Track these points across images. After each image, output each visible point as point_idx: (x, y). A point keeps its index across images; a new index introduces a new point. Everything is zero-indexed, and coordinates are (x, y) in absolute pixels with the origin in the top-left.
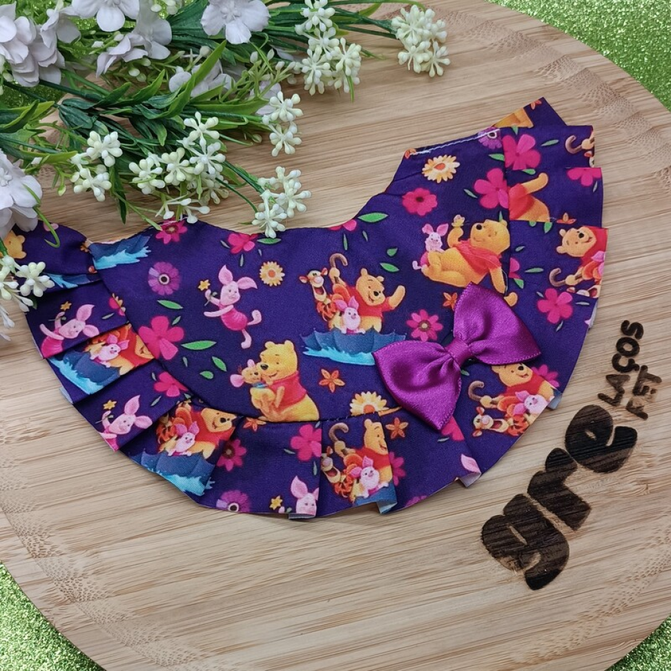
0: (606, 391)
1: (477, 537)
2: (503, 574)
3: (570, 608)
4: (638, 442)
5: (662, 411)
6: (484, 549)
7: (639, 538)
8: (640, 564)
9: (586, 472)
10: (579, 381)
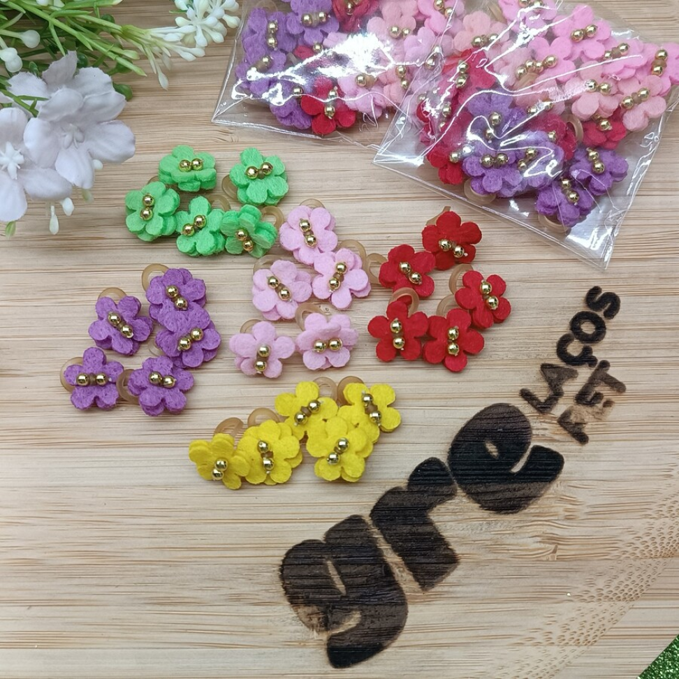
0: (536, 387)
1: (274, 565)
2: (296, 631)
4: (562, 476)
5: (612, 436)
6: (278, 588)
7: (521, 626)
8: (508, 667)
9: (468, 504)
10: (498, 362)
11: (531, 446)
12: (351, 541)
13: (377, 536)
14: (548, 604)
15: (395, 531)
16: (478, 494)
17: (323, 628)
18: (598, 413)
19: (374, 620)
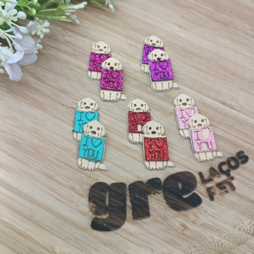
0: (205, 173)
1: (90, 184)
2: (86, 209)
4: (199, 207)
5: (222, 203)
6: (88, 192)
7: (159, 249)
9: (163, 199)
11: (193, 192)
12: (118, 191)
13: (127, 193)
14: (172, 246)
15: (134, 195)
16: (168, 198)
17: (95, 213)
18: (221, 193)
19: (112, 220)
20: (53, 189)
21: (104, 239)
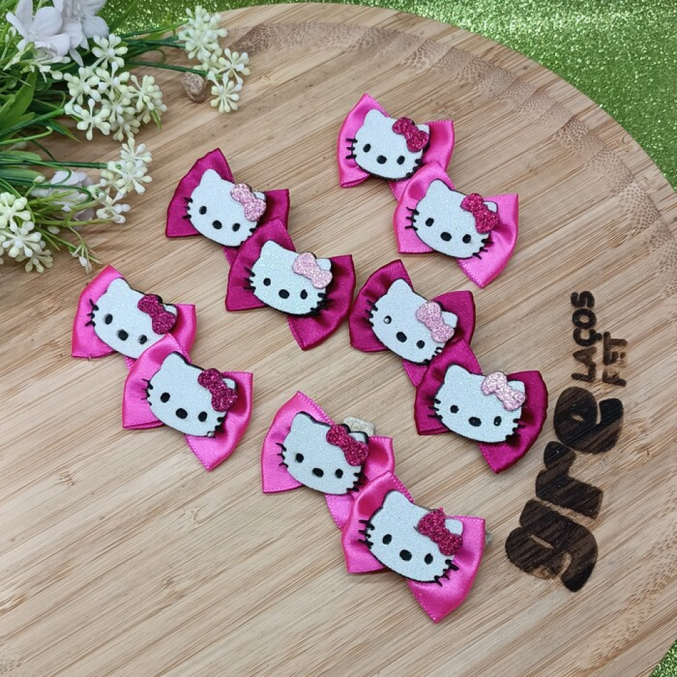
0: (578, 369)
1: (503, 558)
2: (540, 586)
3: (615, 597)
4: (625, 410)
5: (637, 372)
6: (514, 568)
7: (658, 506)
8: (666, 532)
9: (586, 457)
10: (548, 367)
11: (598, 404)
12: (537, 518)
13: (548, 505)
14: (664, 484)
15: (556, 496)
16: (587, 448)
17: (554, 575)
18: (621, 364)
19: (579, 552)
20: (477, 624)
21: (603, 582)
